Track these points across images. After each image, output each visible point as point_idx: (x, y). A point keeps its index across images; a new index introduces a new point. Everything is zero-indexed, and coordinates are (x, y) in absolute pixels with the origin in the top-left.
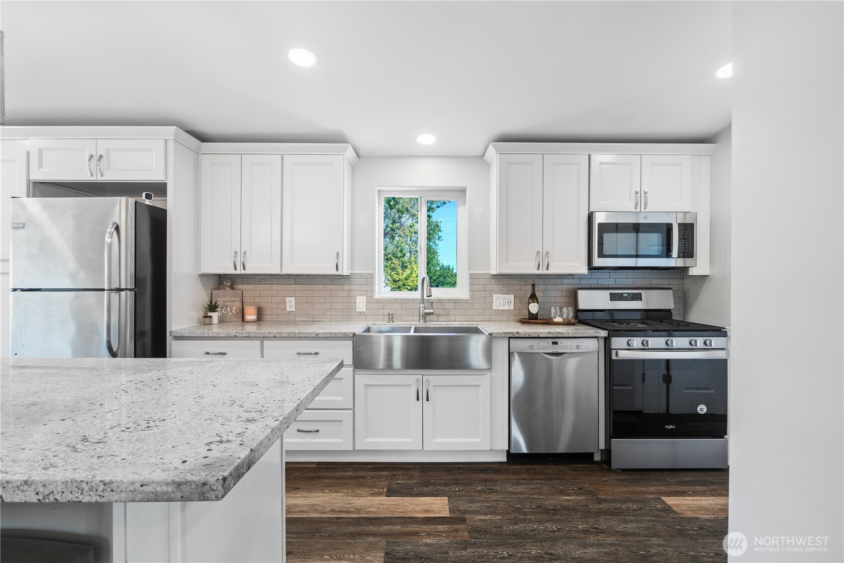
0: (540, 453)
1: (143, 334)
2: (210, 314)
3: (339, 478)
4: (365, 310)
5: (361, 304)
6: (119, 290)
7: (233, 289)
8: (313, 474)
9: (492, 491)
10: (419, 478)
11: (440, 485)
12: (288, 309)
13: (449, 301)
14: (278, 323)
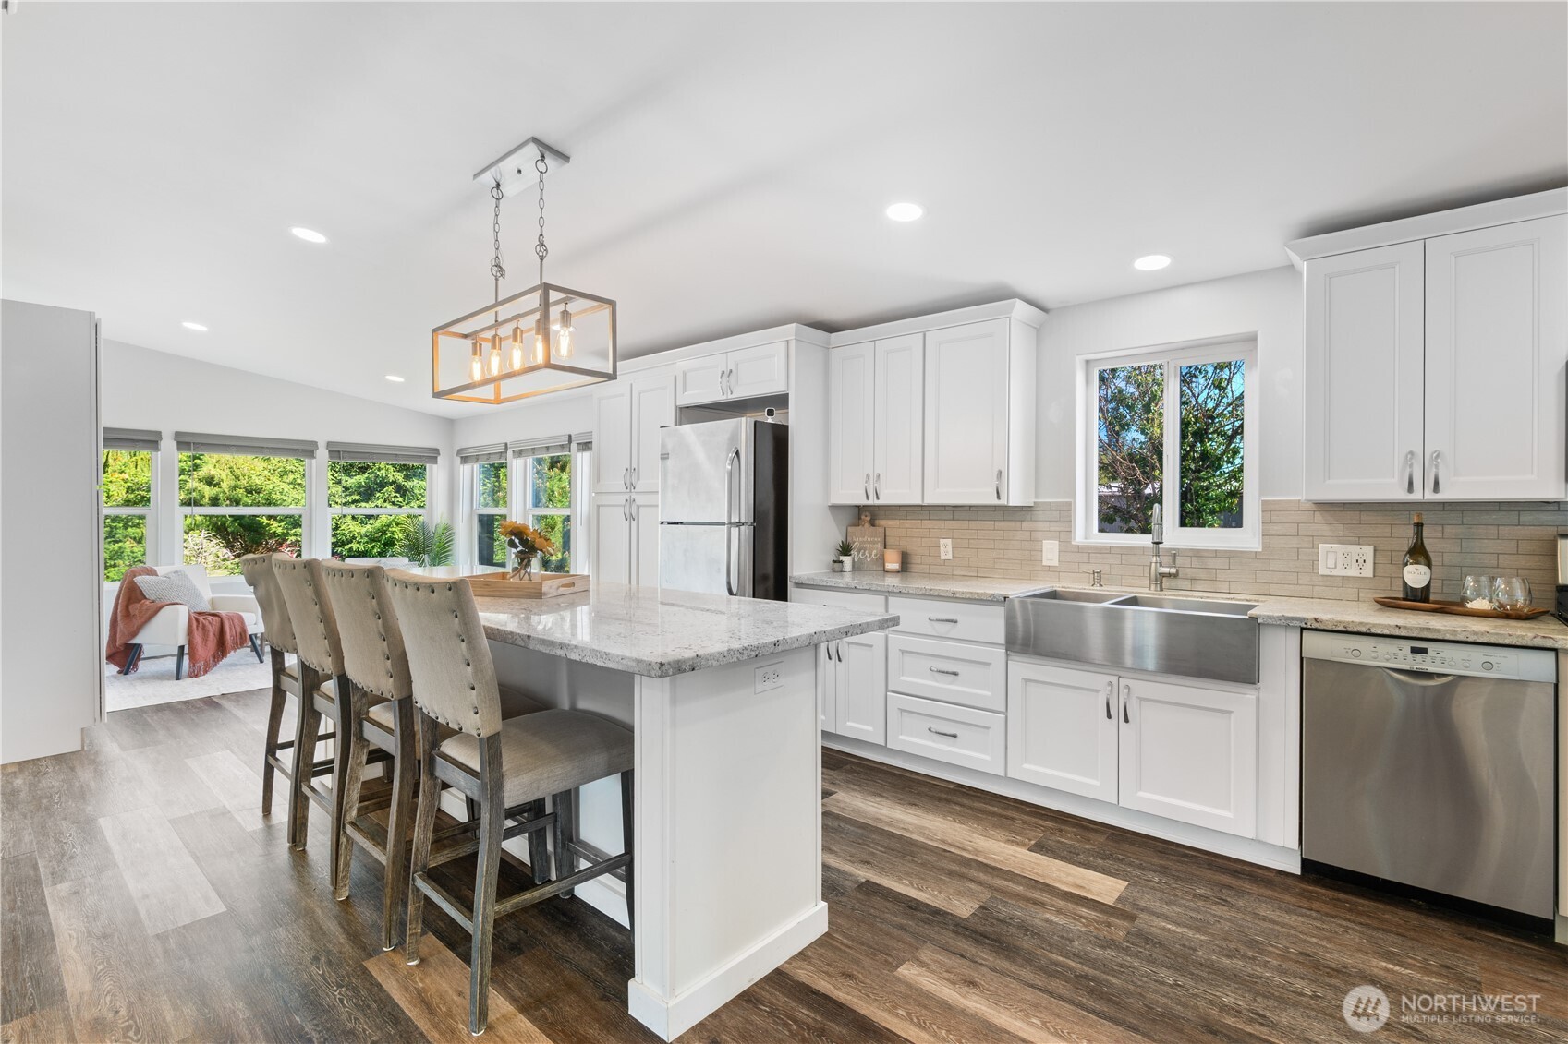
0: (1378, 878)
1: (765, 578)
2: (842, 558)
3: (976, 810)
4: (1056, 563)
5: (1050, 552)
6: (739, 524)
7: (873, 525)
8: (944, 796)
9: (1225, 903)
10: (1100, 846)
11: (1130, 864)
12: (943, 557)
13: (1216, 553)
14: (928, 575)
